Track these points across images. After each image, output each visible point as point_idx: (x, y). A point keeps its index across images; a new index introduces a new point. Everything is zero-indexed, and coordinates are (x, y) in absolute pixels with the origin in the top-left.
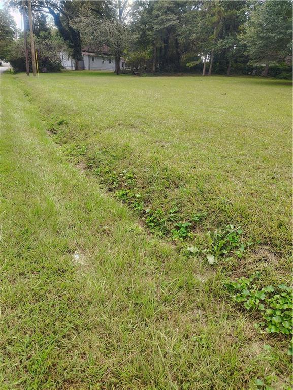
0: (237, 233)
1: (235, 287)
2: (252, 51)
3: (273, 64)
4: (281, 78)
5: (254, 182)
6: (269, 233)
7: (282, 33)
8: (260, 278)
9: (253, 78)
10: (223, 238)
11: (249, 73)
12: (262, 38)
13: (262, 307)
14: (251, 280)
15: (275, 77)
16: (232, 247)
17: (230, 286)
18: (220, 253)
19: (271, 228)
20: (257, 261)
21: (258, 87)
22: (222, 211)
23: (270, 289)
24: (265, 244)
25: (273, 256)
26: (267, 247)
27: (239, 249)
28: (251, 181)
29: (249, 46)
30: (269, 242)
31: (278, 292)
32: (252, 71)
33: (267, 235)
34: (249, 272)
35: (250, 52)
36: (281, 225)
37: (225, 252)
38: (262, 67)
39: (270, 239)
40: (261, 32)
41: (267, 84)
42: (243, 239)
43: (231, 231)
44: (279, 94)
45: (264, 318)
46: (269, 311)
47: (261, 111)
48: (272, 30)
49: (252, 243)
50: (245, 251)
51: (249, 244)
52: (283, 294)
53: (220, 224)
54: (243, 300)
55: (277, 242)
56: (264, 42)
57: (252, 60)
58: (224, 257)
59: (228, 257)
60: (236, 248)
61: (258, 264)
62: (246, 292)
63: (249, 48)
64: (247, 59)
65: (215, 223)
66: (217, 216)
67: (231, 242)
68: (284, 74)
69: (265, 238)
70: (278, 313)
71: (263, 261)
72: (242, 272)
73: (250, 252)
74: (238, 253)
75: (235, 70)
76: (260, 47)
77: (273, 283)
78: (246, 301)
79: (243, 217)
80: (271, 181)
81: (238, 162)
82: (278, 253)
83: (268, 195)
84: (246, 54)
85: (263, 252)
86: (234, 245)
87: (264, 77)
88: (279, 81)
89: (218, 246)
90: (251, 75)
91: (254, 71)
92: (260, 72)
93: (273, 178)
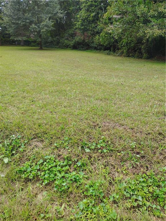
0: (18, 138)
1: (23, 170)
2: (11, 31)
3: (25, 38)
4: (32, 46)
5: (23, 106)
6: (35, 132)
7: (24, 22)
8: (35, 157)
9: (16, 46)
10: (11, 144)
11: (14, 44)
12: (14, 23)
13: (39, 173)
14: (31, 161)
15: (28, 46)
16: (17, 148)
17: (20, 170)
18: (11, 154)
19: (35, 129)
20: (32, 149)
21: (20, 52)
22: (6, 129)
23: (41, 161)
24: (35, 138)
25: (39, 143)
26: (35, 140)
27: (21, 147)
28: (21, 106)
29: (8, 28)
30: (36, 136)
31: (45, 161)
32: (15, 43)
33: (34, 133)
34: (29, 158)
35: (9, 31)
36: (39, 126)
37: (14, 152)
38: (20, 40)
39: (36, 134)
40: (12, 20)
41: (25, 49)
42: (22, 140)
43: (14, 138)
44: (32, 55)
45: (41, 178)
46: (43, 174)
47: (24, 65)
48: (18, 19)
49: (27, 141)
50: (24, 147)
51: (26, 142)
52: (47, 161)
53: (7, 137)
54: (28, 174)
55: (40, 135)
56: (16, 26)
57: (12, 36)
58: (14, 155)
59: (16, 154)
60: (19, 147)
61: (33, 151)
62: (29, 169)
63: (8, 29)
64: (9, 35)
65: (4, 137)
66: (4, 133)
67: (15, 145)
68: (32, 44)
69: (34, 135)
70: (47, 172)
71: (35, 148)
72: (26, 159)
73: (28, 146)
74: (21, 149)
75: (4, 42)
76: (14, 29)
77: (42, 157)
78: (30, 175)
79: (20, 128)
80: (32, 103)
81: (12, 97)
82: (42, 140)
83: (31, 111)
84: (7, 32)
85: (34, 143)
86: (18, 146)
87: (22, 46)
88: (31, 48)
89: (9, 150)
90: (15, 45)
91: (16, 43)
92: (20, 43)
93: (33, 101)
